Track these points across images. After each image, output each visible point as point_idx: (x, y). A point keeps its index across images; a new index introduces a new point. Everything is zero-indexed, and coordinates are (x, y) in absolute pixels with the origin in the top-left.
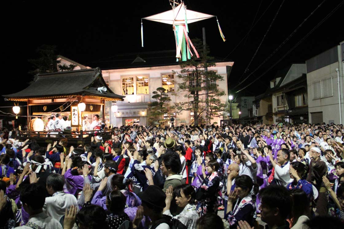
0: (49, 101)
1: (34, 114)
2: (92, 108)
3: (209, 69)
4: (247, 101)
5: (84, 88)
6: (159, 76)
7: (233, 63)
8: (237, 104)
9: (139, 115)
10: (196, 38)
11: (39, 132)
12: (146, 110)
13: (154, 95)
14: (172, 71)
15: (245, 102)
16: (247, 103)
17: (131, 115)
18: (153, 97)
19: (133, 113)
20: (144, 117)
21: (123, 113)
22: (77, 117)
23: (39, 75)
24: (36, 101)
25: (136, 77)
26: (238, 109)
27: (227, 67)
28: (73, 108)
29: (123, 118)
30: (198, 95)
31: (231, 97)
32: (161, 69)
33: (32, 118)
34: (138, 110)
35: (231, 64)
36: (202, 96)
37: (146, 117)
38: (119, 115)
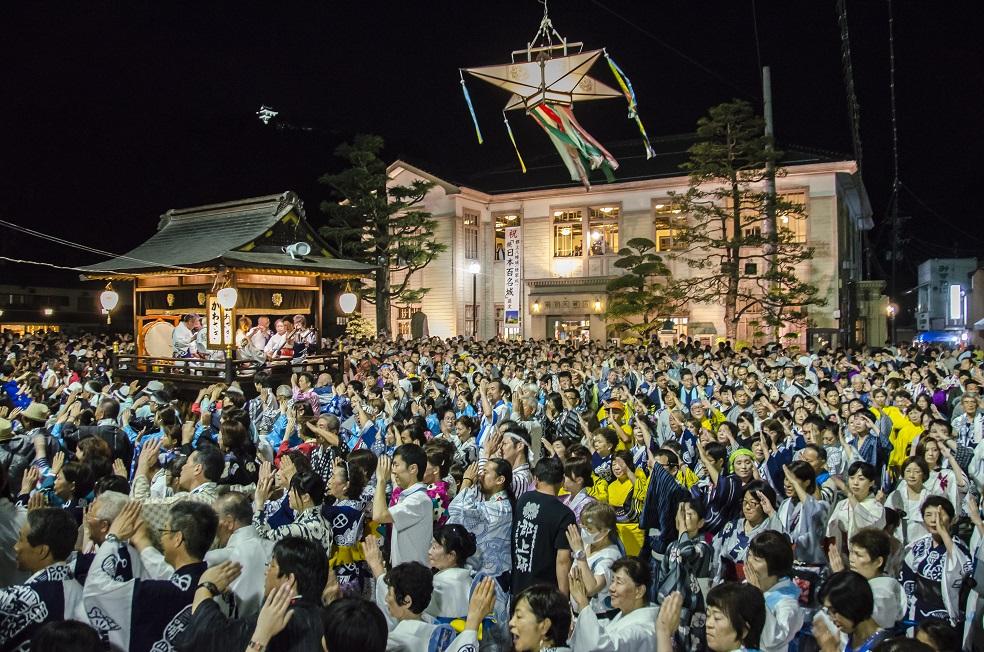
0: (174, 280)
3: (781, 182)
6: (646, 205)
7: (855, 163)
8: (880, 284)
9: (586, 311)
10: (734, 99)
12: (604, 298)
13: (621, 257)
17: (567, 311)
19: (571, 305)
20: (598, 315)
21: (548, 304)
23: (172, 215)
25: (589, 209)
26: (886, 298)
28: (212, 300)
29: (548, 316)
30: (737, 257)
32: (651, 187)
34: (585, 297)
35: (850, 167)
37: (606, 315)
38: (537, 308)
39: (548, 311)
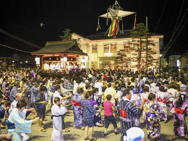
0: (51, 55)
1: (45, 61)
2: (72, 59)
3: (149, 39)
4: (175, 58)
5: (67, 50)
6: (122, 43)
7: (163, 36)
8: (166, 59)
9: (110, 63)
11: (46, 70)
12: (114, 61)
13: (118, 53)
14: (128, 41)
15: (174, 58)
16: (175, 59)
17: (106, 63)
18: (118, 54)
20: (113, 64)
21: (103, 62)
22: (63, 64)
24: (46, 55)
25: (111, 44)
26: (166, 62)
27: (160, 39)
28: (61, 59)
29: (103, 64)
30: (141, 54)
31: (161, 55)
32: (123, 40)
33: (44, 63)
34: (110, 61)
35: (162, 37)
36: (144, 54)
37: (114, 64)
38: (101, 63)
39: (103, 63)
